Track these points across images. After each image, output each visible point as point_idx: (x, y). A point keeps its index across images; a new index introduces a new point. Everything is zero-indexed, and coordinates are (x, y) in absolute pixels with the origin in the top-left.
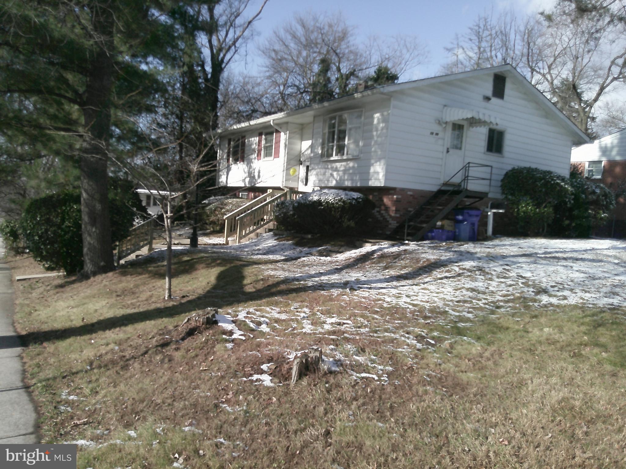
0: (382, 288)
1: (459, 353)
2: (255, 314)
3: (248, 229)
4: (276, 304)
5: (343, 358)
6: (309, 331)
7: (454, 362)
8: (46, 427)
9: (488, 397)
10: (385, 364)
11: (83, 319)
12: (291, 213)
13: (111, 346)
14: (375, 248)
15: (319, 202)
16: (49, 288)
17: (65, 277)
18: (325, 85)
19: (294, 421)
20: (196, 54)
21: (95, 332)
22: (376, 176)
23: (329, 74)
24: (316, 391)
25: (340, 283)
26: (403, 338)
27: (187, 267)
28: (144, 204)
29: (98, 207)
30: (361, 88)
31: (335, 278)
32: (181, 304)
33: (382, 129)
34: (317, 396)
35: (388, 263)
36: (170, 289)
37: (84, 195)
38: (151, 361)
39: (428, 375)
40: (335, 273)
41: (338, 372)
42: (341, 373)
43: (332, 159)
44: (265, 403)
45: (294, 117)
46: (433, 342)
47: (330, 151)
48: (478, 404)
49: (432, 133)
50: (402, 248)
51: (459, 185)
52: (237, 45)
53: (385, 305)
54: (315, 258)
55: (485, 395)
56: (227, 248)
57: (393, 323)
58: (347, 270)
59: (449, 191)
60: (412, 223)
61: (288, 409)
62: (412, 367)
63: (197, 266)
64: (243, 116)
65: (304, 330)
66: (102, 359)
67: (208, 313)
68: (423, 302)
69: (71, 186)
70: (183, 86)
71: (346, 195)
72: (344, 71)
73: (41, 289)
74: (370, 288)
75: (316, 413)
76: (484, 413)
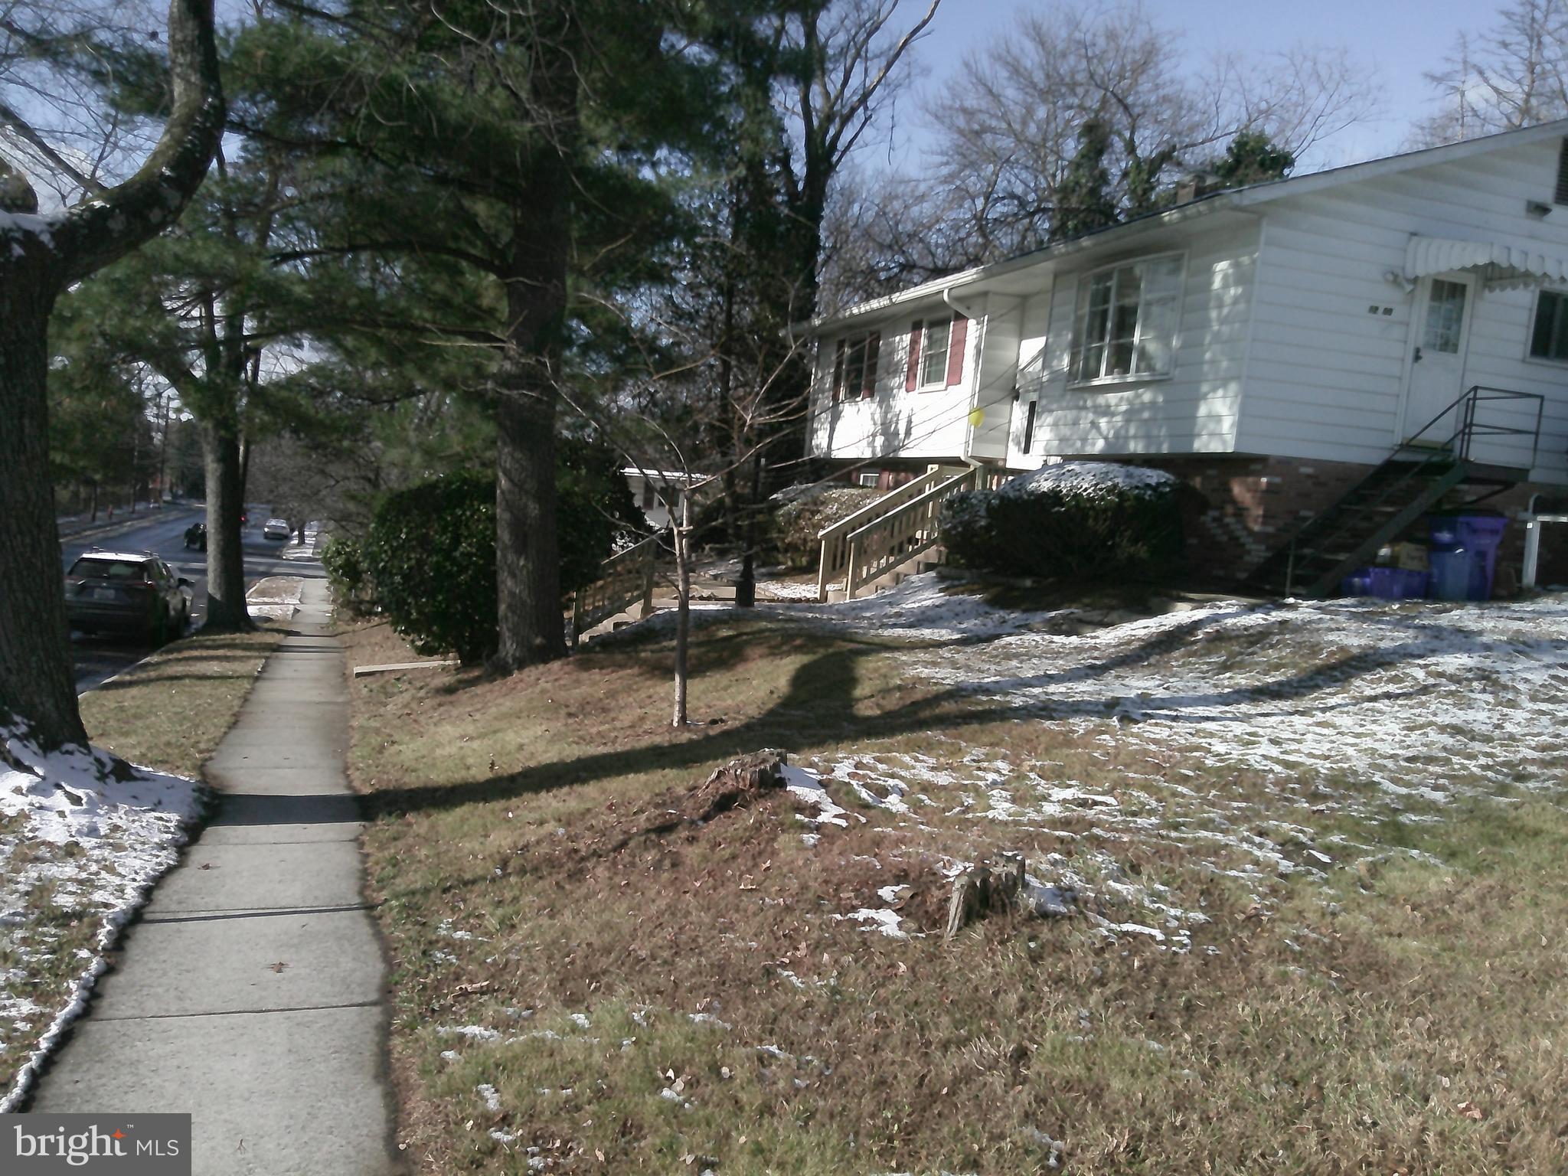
0: (1208, 719)
1: (1392, 890)
2: (873, 769)
3: (875, 564)
4: (929, 748)
5: (1078, 885)
6: (1004, 817)
7: (1374, 911)
8: (403, 994)
9: (1450, 1000)
10: (1187, 905)
11: (493, 764)
12: (983, 523)
13: (550, 827)
14: (1201, 614)
15: (1055, 496)
16: (422, 693)
17: (458, 669)
18: (1094, 192)
19: (945, 1020)
20: (769, 135)
21: (518, 794)
22: (1212, 426)
23: (1105, 161)
24: (1004, 955)
25: (1097, 704)
26: (1245, 846)
27: (725, 654)
28: (638, 502)
29: (533, 509)
30: (1186, 195)
31: (1084, 689)
32: (708, 738)
33: (1236, 301)
34: (1006, 967)
35: (1232, 655)
36: (683, 703)
37: (503, 482)
38: (633, 864)
39: (1297, 938)
40: (1087, 676)
41: (1064, 916)
42: (1070, 918)
43: (1096, 382)
44: (880, 974)
45: (1004, 277)
46: (1326, 859)
47: (1092, 363)
48: (1418, 1014)
49: (1374, 310)
50: (1276, 616)
51: (1446, 448)
52: (871, 103)
53: (1210, 762)
54: (1037, 638)
55: (1443, 996)
56: (821, 610)
57: (1226, 808)
58: (1121, 671)
59: (1416, 464)
60: (1307, 551)
61: (933, 991)
62: (1257, 915)
63: (750, 652)
64: (879, 281)
65: (991, 814)
66: (529, 855)
67: (764, 761)
68: (1314, 756)
69: (477, 462)
70: (738, 213)
71: (1129, 476)
72: (1146, 149)
73: (407, 696)
74: (1175, 719)
75: (1000, 1008)
76: (1430, 1038)
